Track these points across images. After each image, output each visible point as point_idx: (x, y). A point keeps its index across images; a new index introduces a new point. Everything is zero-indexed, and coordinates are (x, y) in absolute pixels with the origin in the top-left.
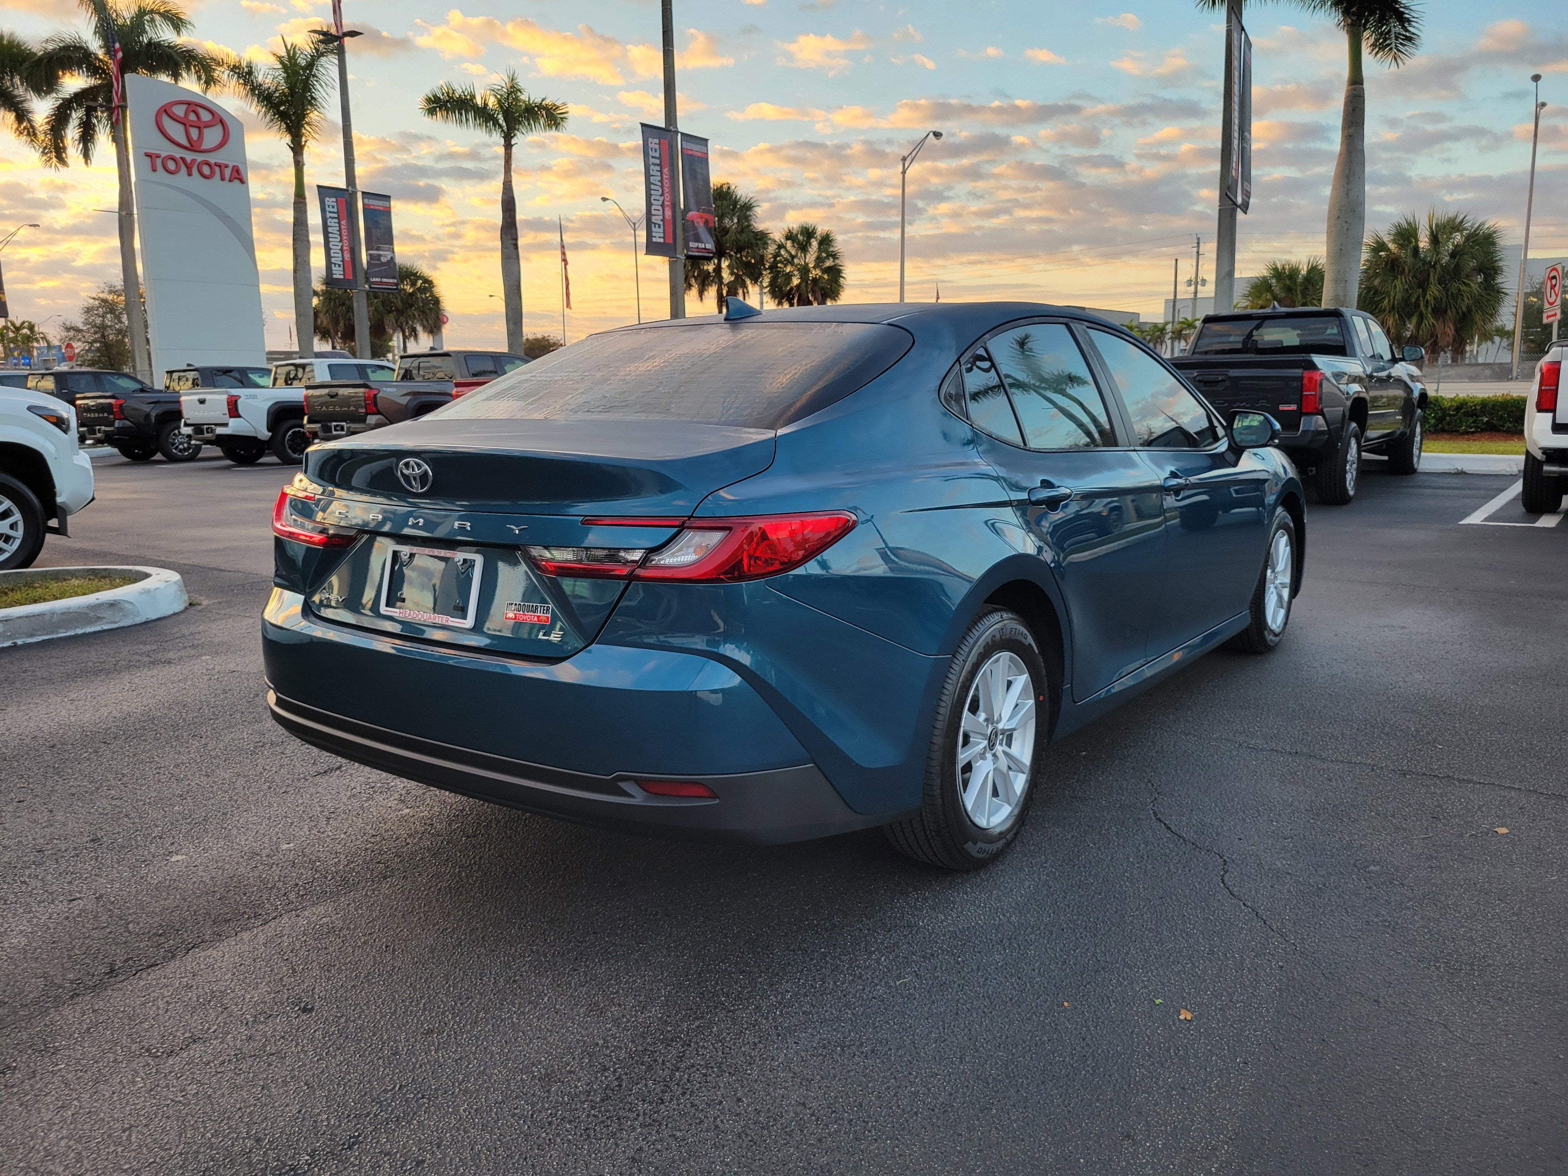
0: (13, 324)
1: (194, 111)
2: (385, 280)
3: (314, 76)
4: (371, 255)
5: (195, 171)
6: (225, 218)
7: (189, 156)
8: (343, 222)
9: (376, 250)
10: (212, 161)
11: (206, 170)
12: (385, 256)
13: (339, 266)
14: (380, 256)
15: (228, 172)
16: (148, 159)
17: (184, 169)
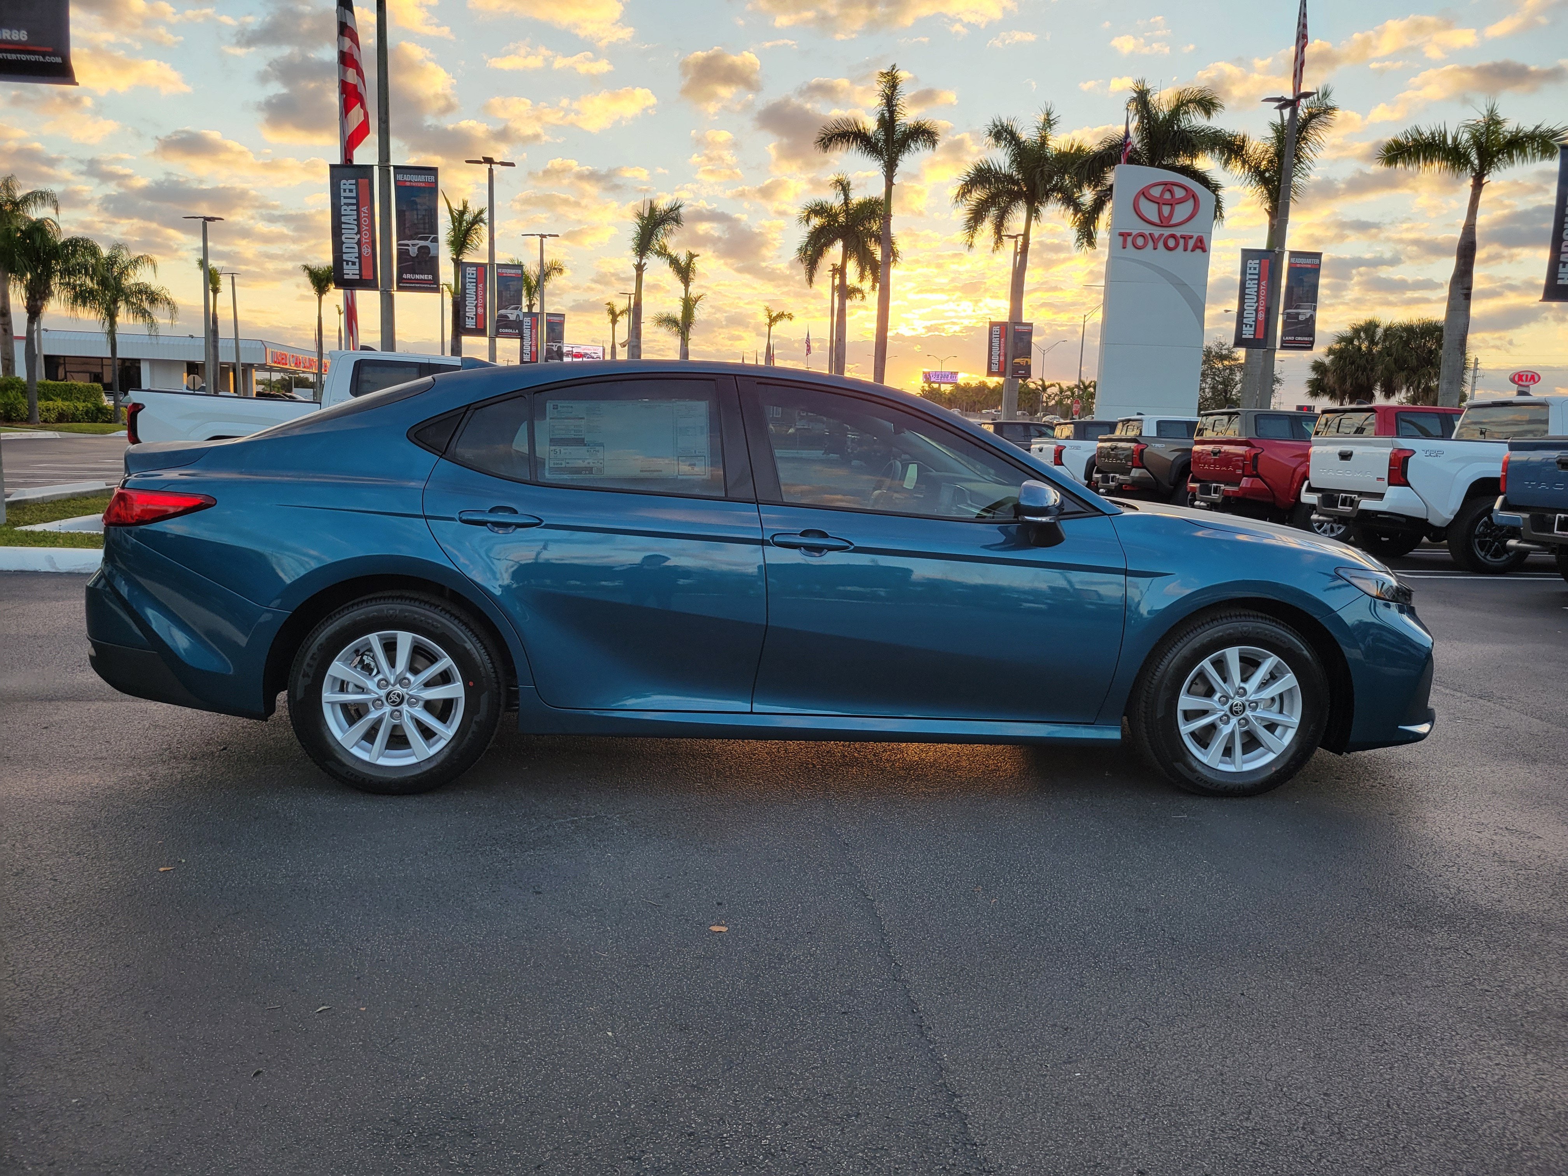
0: (1083, 384)
1: (1169, 190)
2: (1299, 338)
3: (1304, 138)
4: (1288, 314)
5: (1161, 245)
6: (1180, 285)
7: (1157, 232)
8: (1263, 283)
9: (1296, 308)
10: (1178, 234)
11: (1171, 242)
12: (1304, 314)
13: (1251, 326)
14: (1298, 314)
15: (1191, 243)
16: (1121, 238)
17: (1151, 244)
